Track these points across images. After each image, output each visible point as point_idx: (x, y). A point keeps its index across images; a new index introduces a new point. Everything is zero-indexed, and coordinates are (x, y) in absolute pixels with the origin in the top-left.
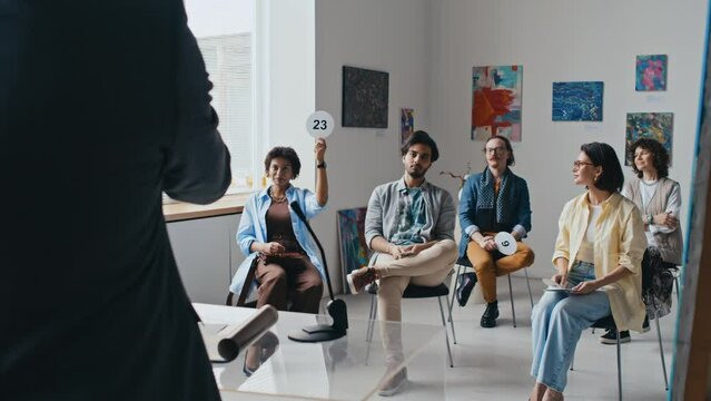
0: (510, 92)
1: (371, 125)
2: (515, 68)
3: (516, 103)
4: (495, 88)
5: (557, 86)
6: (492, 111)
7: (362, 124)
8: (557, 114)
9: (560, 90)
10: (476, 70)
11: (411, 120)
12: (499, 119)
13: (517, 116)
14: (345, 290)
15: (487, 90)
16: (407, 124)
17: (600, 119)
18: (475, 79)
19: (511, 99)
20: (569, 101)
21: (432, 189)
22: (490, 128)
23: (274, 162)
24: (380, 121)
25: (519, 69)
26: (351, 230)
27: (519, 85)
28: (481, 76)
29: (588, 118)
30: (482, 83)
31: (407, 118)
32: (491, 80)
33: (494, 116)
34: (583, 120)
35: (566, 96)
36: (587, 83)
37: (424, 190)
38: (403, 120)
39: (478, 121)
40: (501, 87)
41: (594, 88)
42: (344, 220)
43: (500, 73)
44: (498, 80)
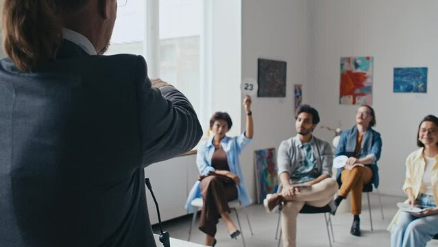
0: (364, 74)
1: (276, 95)
2: (368, 58)
3: (369, 80)
4: (355, 71)
5: (396, 70)
6: (353, 86)
7: (269, 95)
8: (397, 88)
9: (398, 73)
10: (343, 60)
11: (300, 92)
12: (358, 91)
13: (369, 89)
14: (259, 202)
15: (349, 72)
16: (298, 94)
17: (425, 91)
18: (342, 65)
19: (365, 78)
20: (405, 79)
21: (318, 142)
22: (352, 97)
23: (216, 123)
24: (281, 93)
25: (371, 59)
26: (263, 163)
27: (371, 69)
28: (346, 64)
29: (417, 91)
30: (346, 67)
31: (298, 91)
32: (353, 66)
33: (354, 89)
34: (415, 92)
35: (402, 76)
36: (416, 68)
37: (313, 144)
38: (296, 92)
39: (343, 92)
40: (359, 70)
41: (421, 71)
42: (259, 157)
43: (359, 62)
44: (357, 66)
